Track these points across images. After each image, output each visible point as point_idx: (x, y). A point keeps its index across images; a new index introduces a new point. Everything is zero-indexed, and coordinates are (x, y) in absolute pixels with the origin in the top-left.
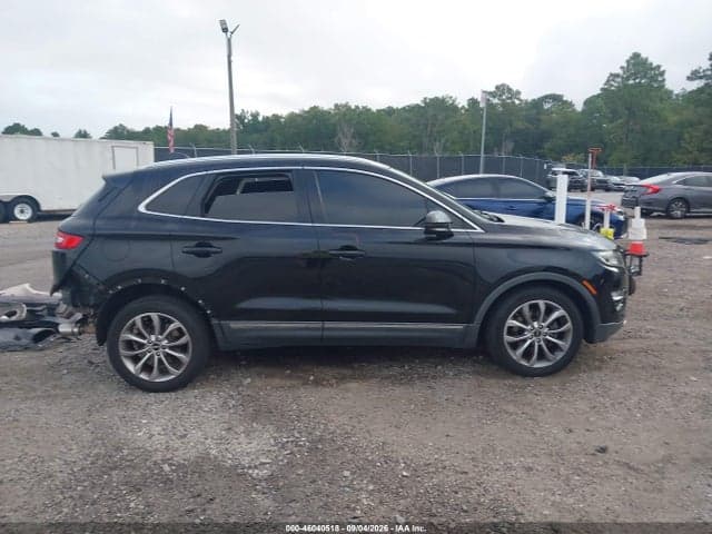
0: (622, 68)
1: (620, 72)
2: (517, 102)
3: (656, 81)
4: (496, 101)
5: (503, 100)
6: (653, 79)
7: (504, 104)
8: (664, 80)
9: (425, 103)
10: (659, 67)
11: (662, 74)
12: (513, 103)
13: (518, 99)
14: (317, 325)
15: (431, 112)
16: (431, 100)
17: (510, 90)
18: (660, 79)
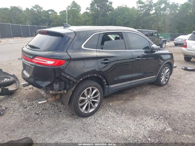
0: (71, 4)
1: (70, 5)
2: (42, 11)
3: (79, 9)
4: (35, 10)
5: (38, 10)
6: (78, 8)
7: (38, 11)
8: (81, 9)
9: (11, 8)
10: (79, 6)
11: (80, 7)
12: (41, 11)
13: (42, 10)
14: (130, 82)
15: (14, 11)
16: (13, 7)
17: (39, 7)
18: (80, 9)
